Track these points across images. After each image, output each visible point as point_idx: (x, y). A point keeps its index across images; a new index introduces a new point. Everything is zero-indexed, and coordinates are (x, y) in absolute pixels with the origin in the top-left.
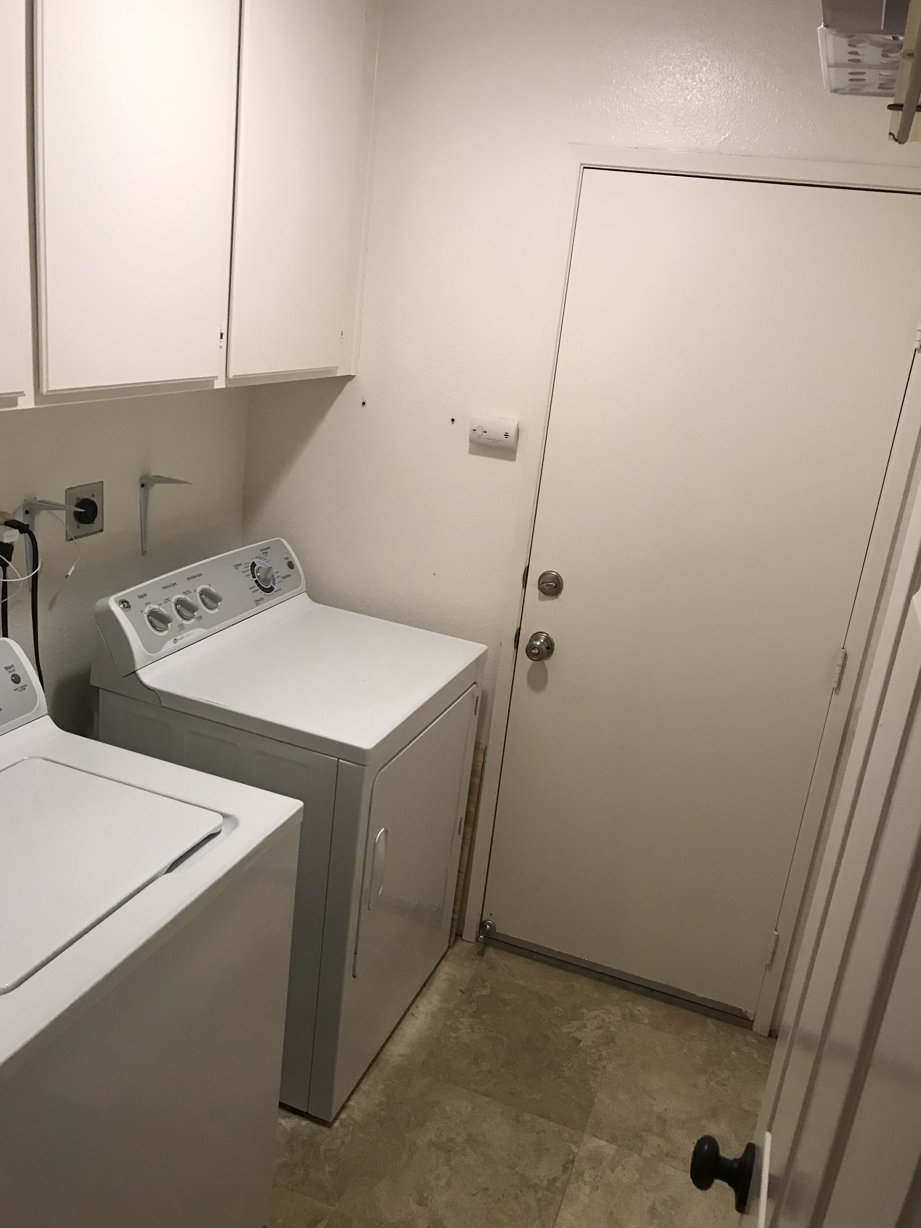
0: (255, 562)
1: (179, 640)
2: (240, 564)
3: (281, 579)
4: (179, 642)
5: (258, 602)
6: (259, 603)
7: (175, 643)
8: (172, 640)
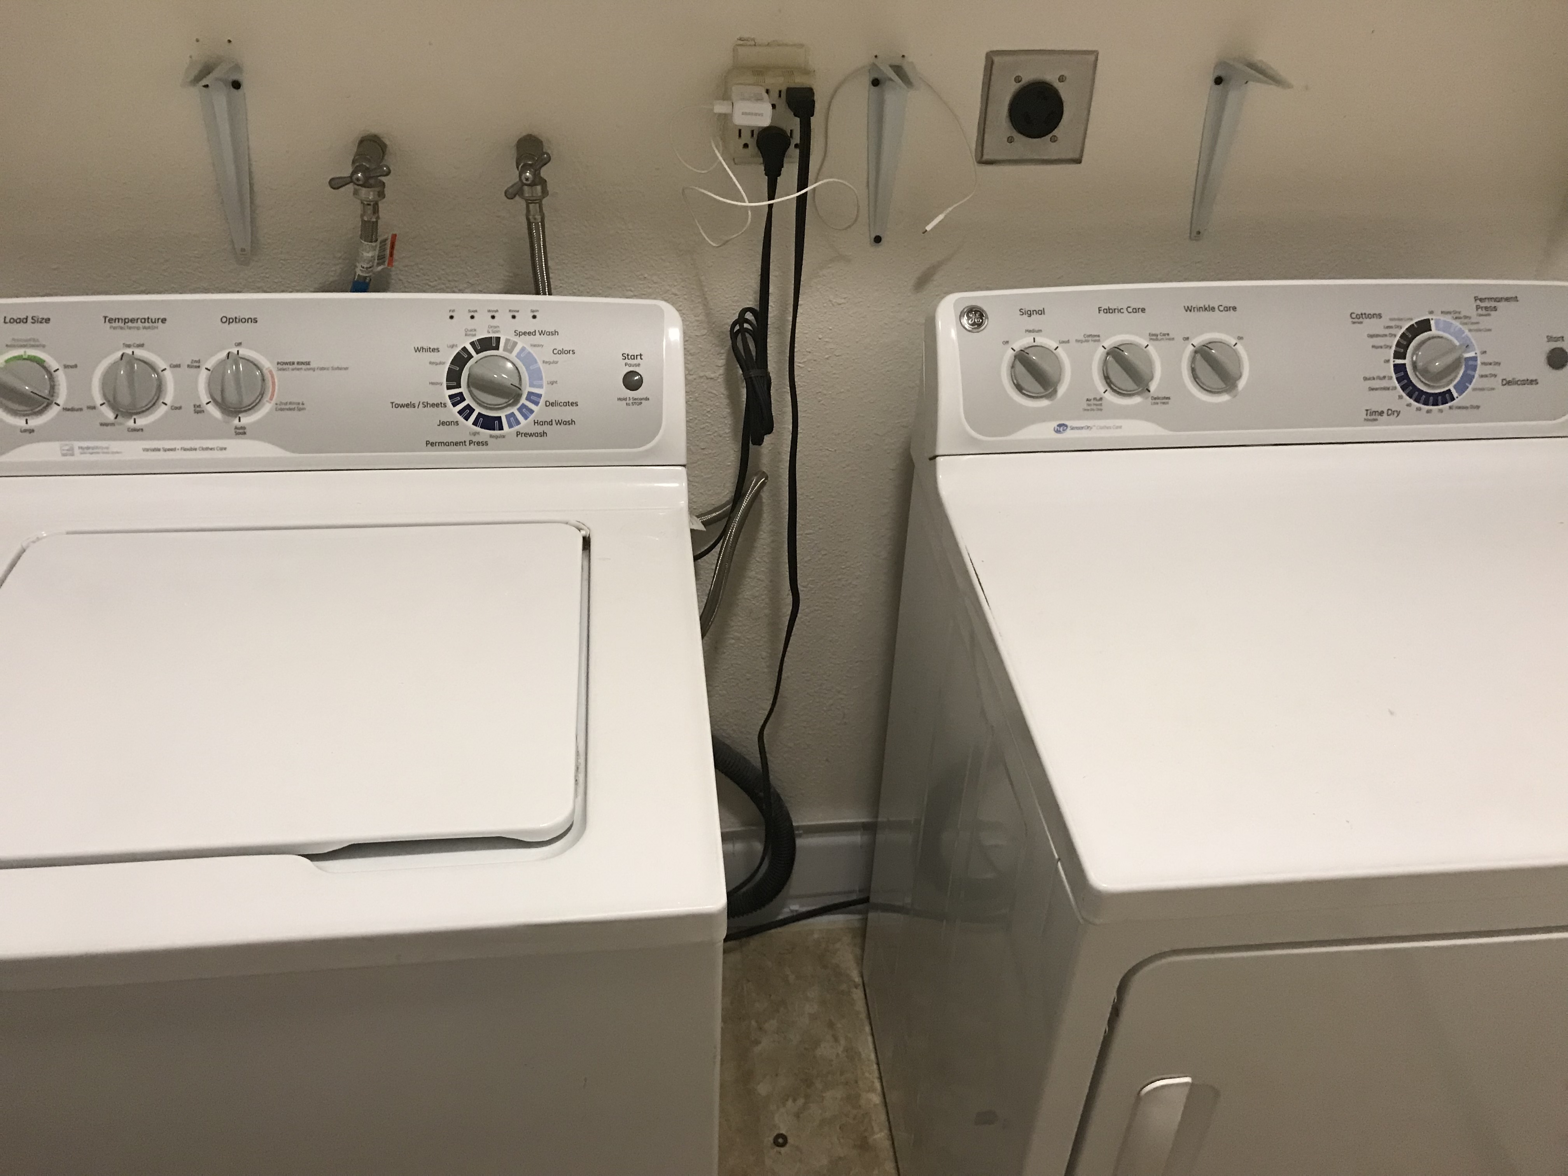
0: (1432, 322)
1: (1072, 428)
2: (1380, 316)
3: (1496, 383)
4: (1069, 434)
5: (1373, 415)
6: (1376, 420)
7: (1057, 431)
8: (1055, 424)
